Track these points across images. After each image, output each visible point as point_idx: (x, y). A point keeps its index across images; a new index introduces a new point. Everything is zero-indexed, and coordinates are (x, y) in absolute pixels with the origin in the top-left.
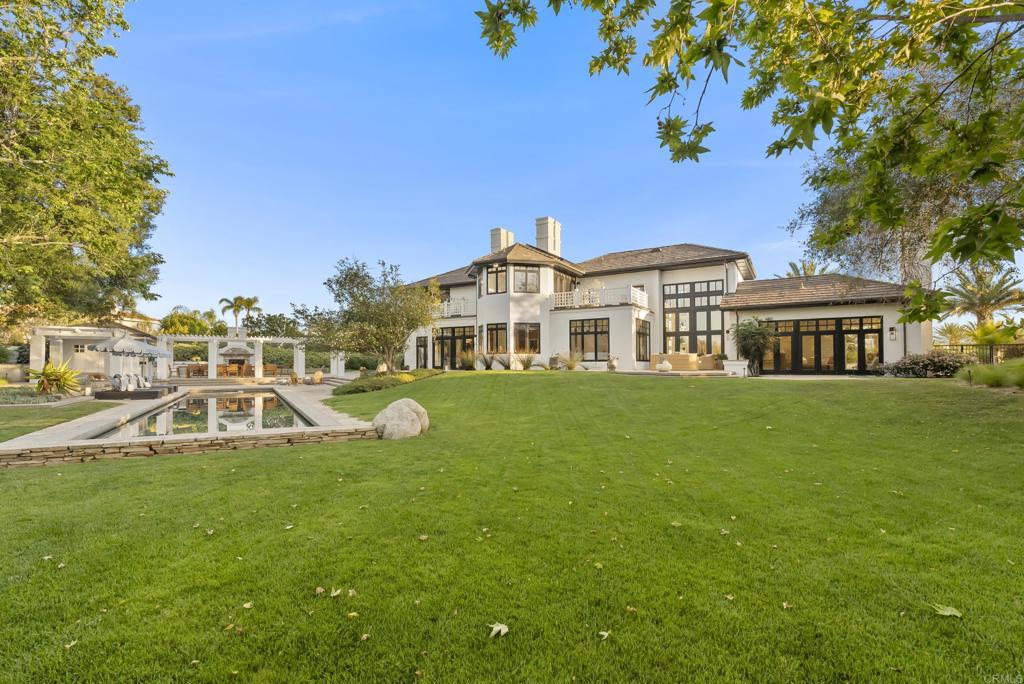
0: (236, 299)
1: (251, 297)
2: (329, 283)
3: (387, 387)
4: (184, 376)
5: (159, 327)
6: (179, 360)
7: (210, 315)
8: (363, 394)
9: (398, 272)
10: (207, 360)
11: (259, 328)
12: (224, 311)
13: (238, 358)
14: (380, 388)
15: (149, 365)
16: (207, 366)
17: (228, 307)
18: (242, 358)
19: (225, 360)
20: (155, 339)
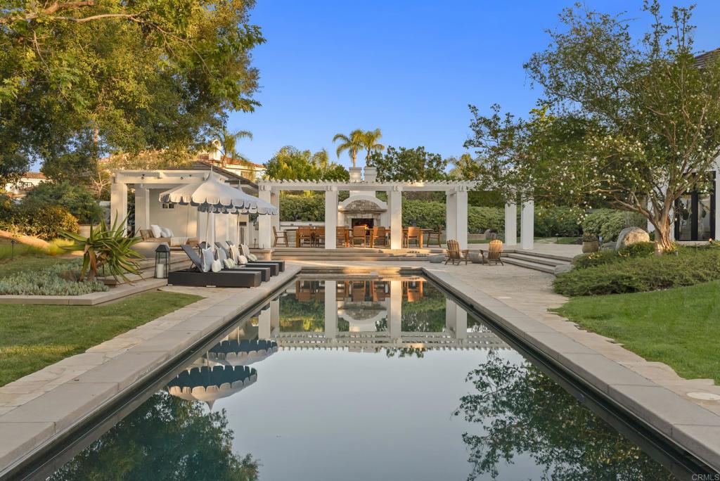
0: (353, 134)
1: (372, 130)
2: (533, 66)
3: (686, 283)
4: (293, 243)
5: (263, 173)
6: (287, 219)
7: (323, 157)
8: (627, 296)
9: (690, 22)
10: (323, 220)
11: (389, 170)
12: (339, 151)
13: (365, 216)
14: (667, 284)
15: (249, 227)
16: (322, 229)
17: (345, 146)
18: (370, 216)
19: (346, 220)
20: (256, 187)
